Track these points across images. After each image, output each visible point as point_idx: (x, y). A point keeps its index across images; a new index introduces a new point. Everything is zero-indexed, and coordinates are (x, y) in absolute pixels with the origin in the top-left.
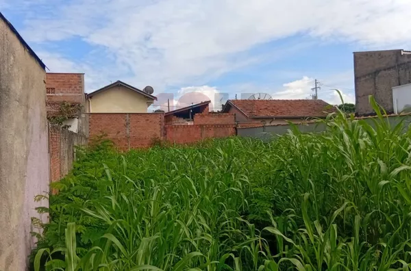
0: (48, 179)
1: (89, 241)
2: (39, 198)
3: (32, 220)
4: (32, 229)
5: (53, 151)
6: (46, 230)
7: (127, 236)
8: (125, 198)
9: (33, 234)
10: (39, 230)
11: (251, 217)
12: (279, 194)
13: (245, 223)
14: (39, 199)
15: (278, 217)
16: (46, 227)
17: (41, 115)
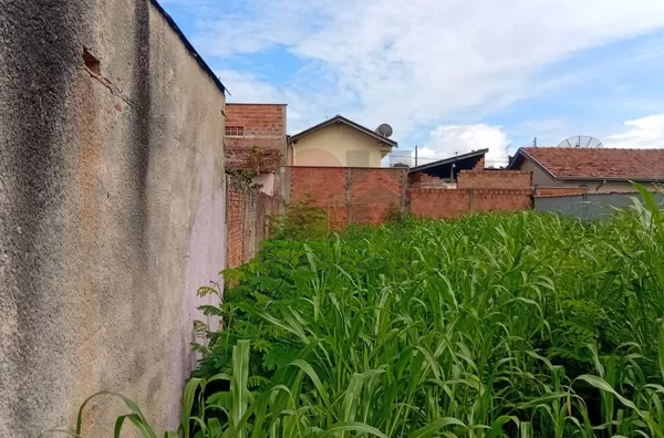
0: (223, 262)
1: (276, 366)
2: (203, 291)
3: (195, 325)
4: (194, 338)
5: (232, 221)
6: (214, 341)
7: (334, 364)
8: (334, 301)
9: (195, 346)
10: (203, 342)
11: (554, 351)
12: (610, 314)
13: (541, 362)
14: (204, 293)
15: (607, 357)
16: (214, 337)
17: (216, 164)
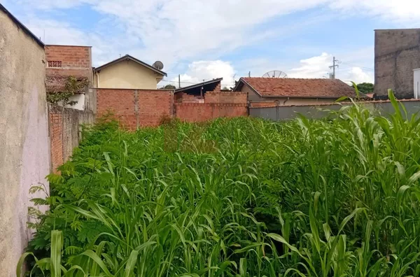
0: (48, 163)
1: (86, 239)
2: (33, 190)
3: (29, 210)
4: (29, 219)
5: (53, 133)
6: (43, 220)
7: (124, 235)
8: (126, 190)
9: (30, 225)
10: (34, 221)
11: (257, 210)
15: (285, 214)
16: (43, 218)
17: (40, 97)
